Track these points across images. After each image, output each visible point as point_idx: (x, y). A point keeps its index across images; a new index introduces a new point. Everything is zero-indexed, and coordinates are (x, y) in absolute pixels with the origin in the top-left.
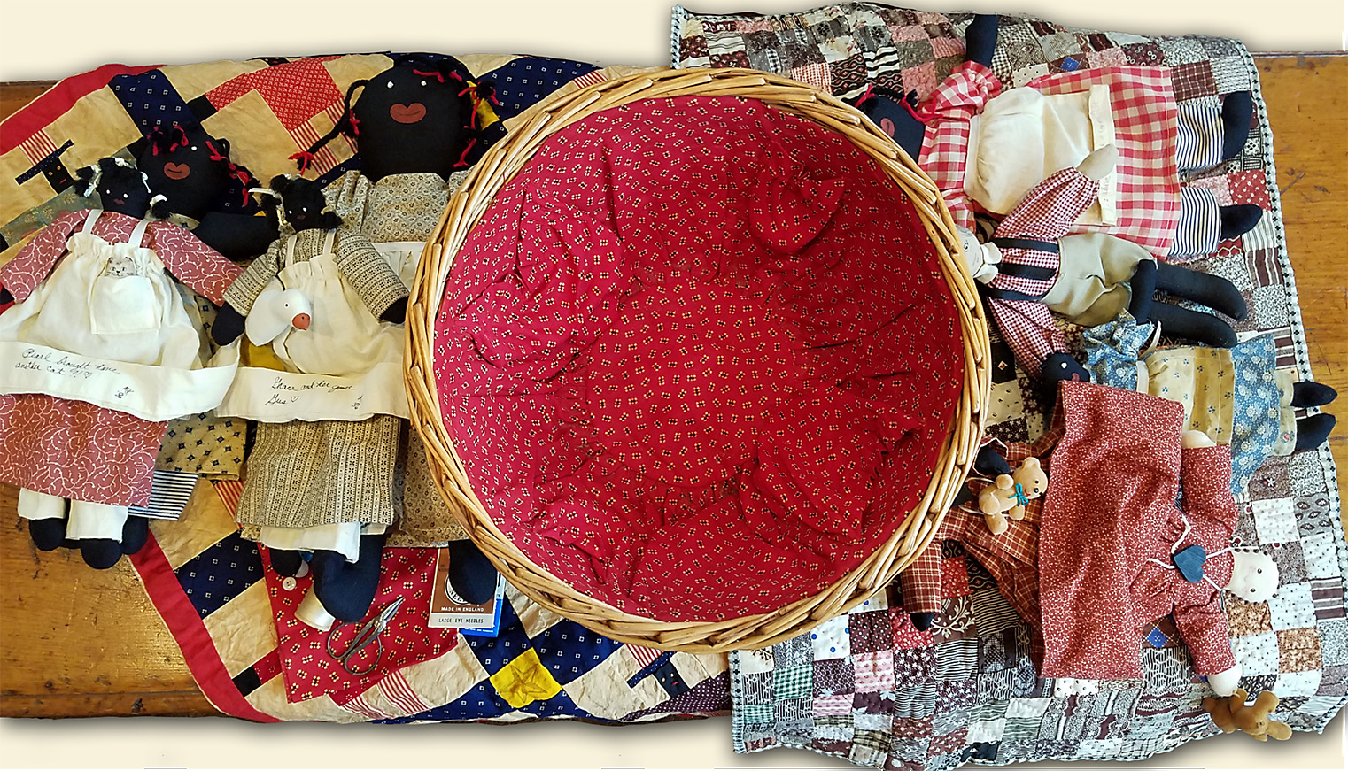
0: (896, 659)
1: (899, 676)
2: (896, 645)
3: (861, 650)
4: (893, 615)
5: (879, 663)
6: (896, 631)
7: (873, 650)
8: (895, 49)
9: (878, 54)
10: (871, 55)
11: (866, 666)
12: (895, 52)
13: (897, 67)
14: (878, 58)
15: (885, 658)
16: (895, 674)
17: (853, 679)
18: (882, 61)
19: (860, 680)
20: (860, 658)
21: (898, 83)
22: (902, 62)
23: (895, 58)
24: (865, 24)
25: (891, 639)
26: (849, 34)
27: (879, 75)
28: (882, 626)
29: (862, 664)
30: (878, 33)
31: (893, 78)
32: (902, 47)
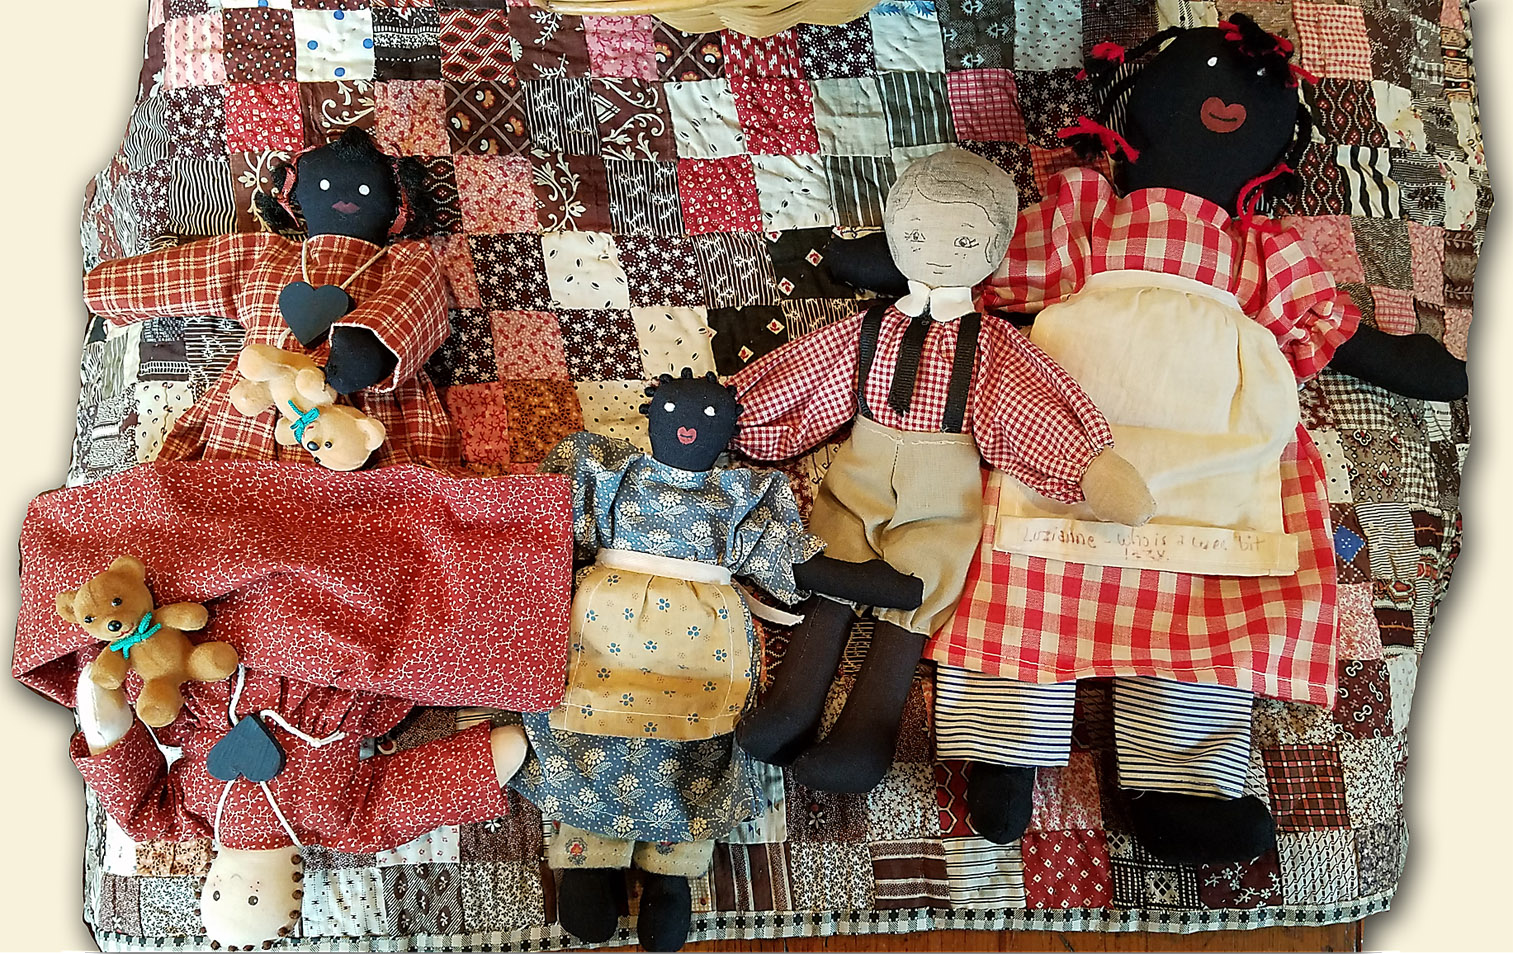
0: (212, 91)
1: (183, 94)
2: (233, 89)
3: (229, 26)
4: (287, 89)
5: (205, 57)
6: (257, 90)
7: (229, 46)
8: (1395, 216)
9: (1387, 180)
10: (1384, 166)
11: (203, 38)
12: (1388, 215)
13: (1357, 209)
14: (1377, 177)
15: (211, 70)
16: (186, 89)
17: (184, 12)
18: (1370, 184)
19: (181, 24)
20: (216, 24)
21: (1323, 205)
22: (1367, 220)
23: (1378, 212)
24: (1448, 186)
25: (245, 80)
26: (1431, 149)
27: (1342, 169)
28: (268, 66)
29: (206, 30)
30: (1430, 200)
31: (1334, 197)
32: (1399, 234)
